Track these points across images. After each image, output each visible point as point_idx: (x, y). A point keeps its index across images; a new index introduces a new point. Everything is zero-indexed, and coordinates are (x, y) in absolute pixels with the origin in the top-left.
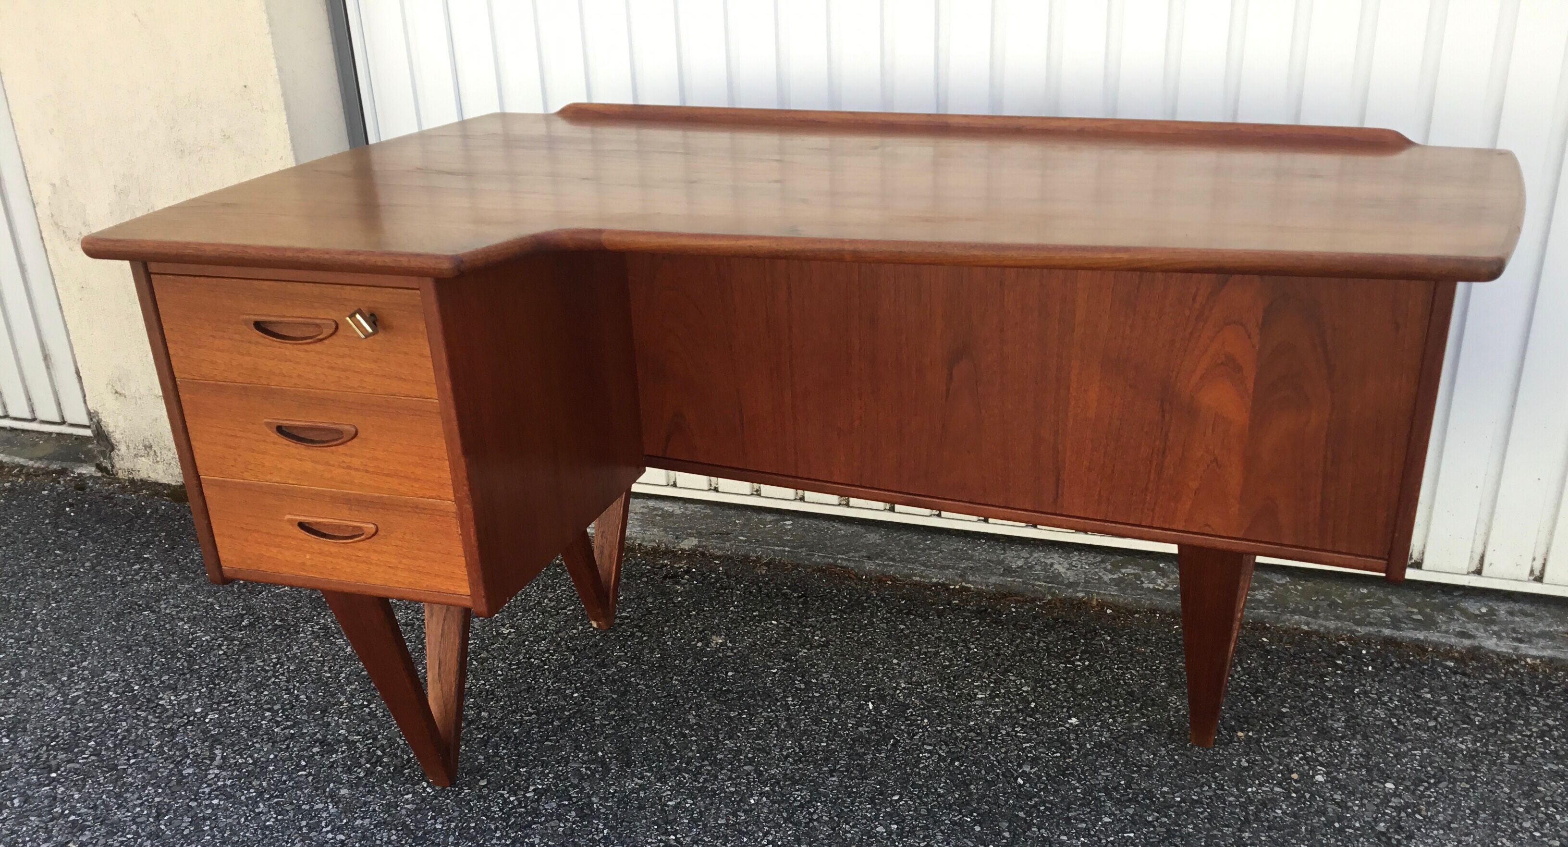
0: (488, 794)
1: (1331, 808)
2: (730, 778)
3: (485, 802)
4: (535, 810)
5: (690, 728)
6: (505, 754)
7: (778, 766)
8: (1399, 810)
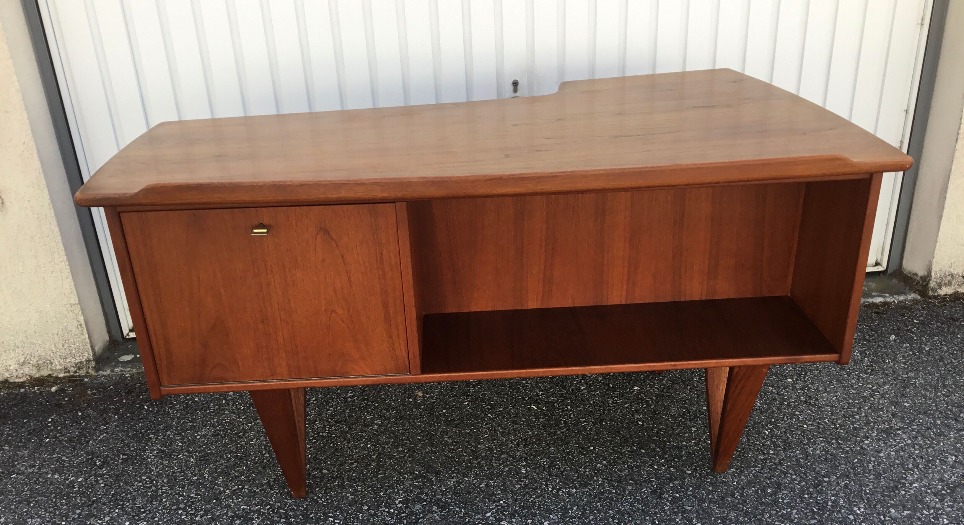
1: (777, 396)
2: (500, 464)
5: (451, 444)
7: (519, 451)
8: (803, 389)
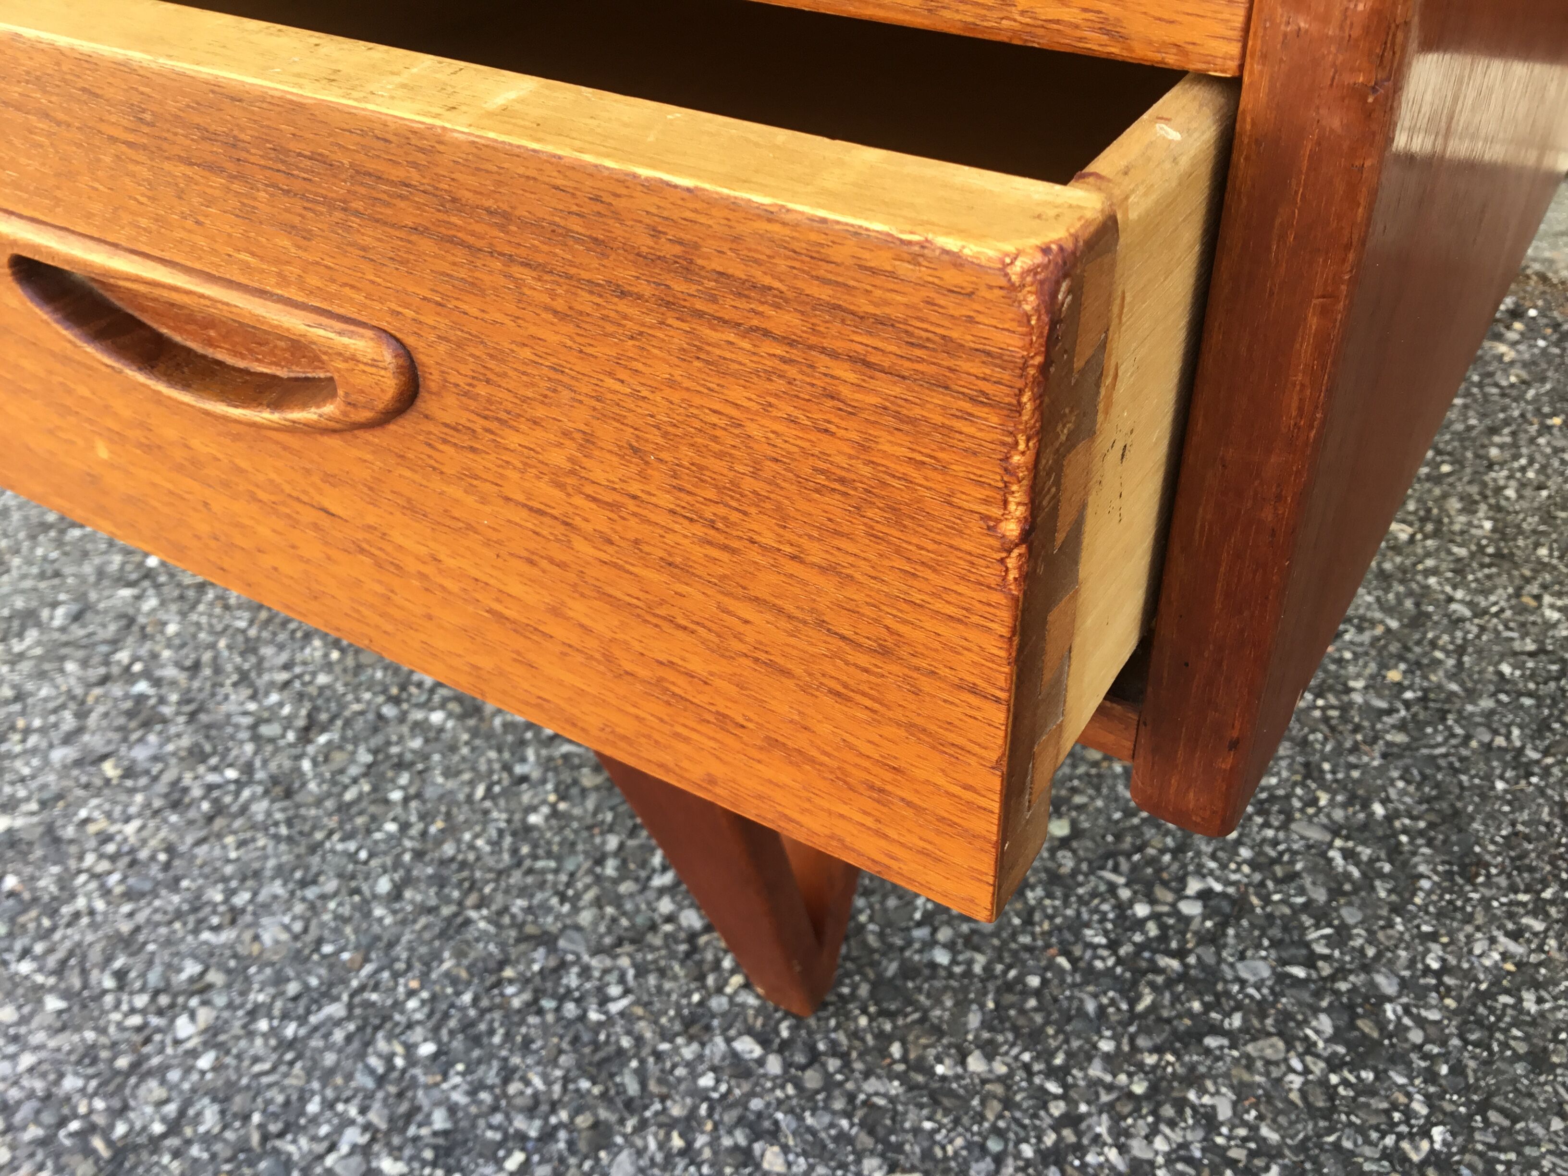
0: (1075, 872)
3: (1066, 904)
4: (1212, 974)
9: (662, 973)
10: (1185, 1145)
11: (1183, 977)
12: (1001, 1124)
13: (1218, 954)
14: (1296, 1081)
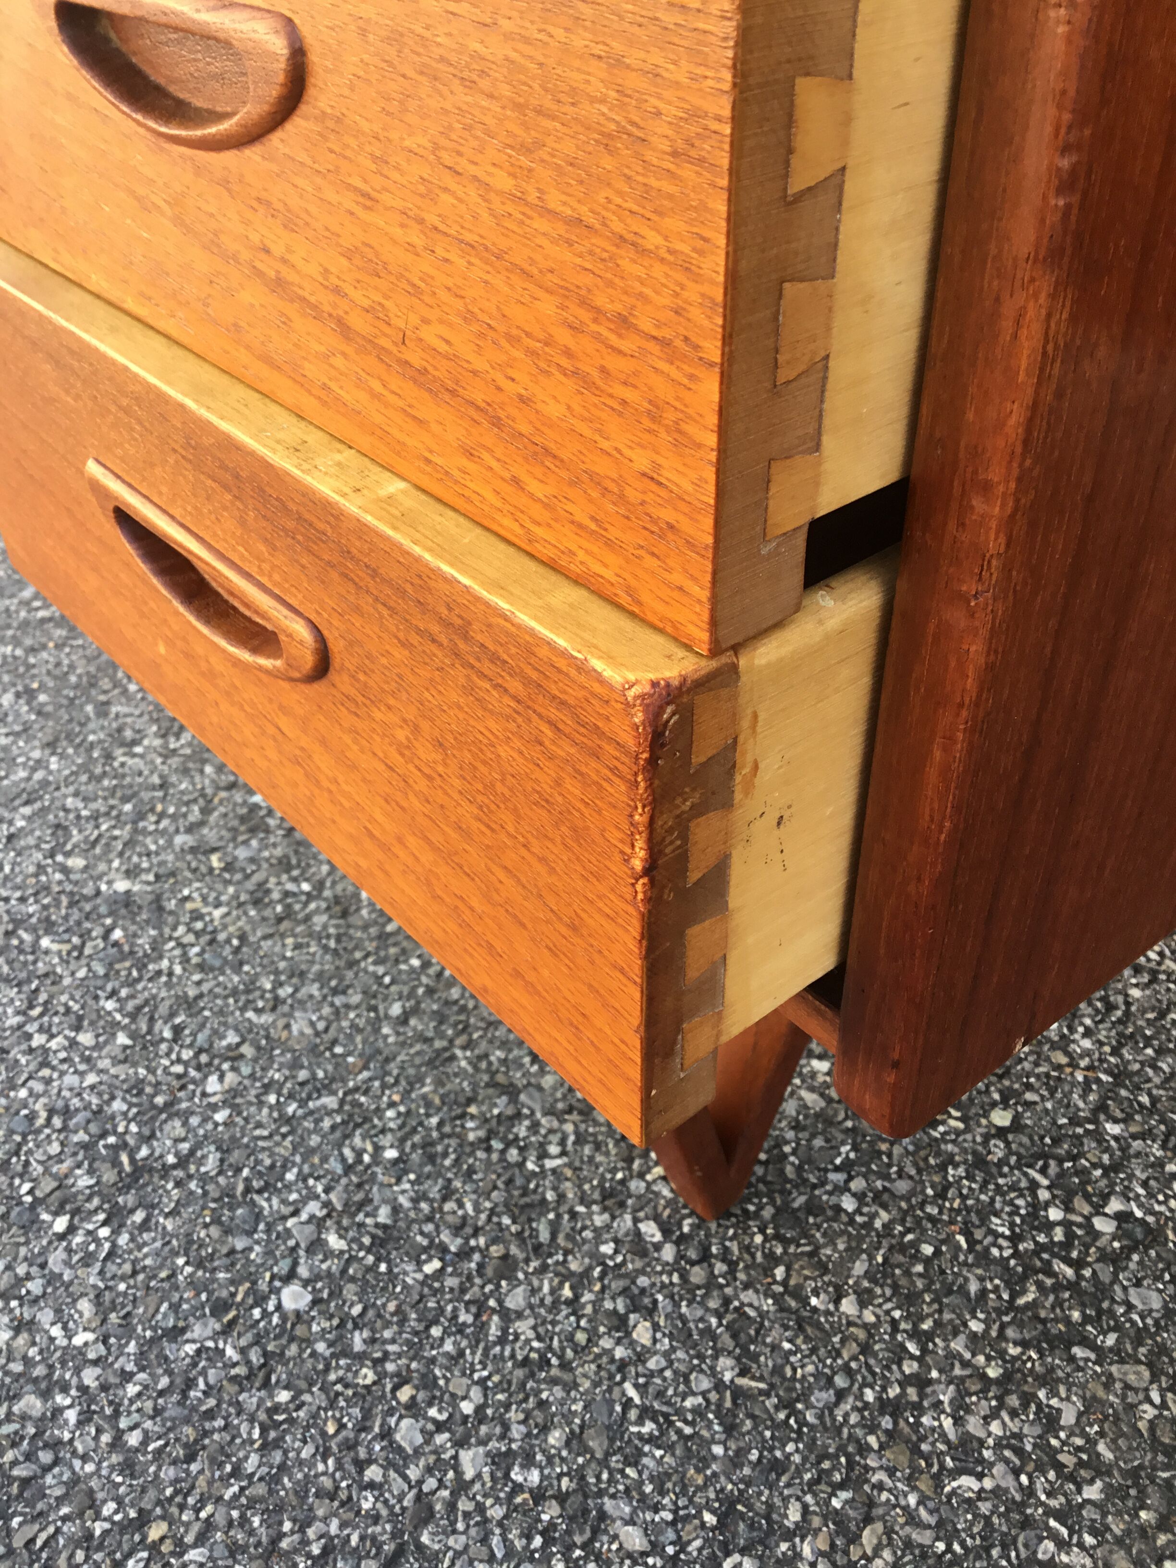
0: (1001, 1163)
3: (983, 1188)
4: (1102, 1291)
6: (1087, 1053)
9: (597, 1146)
10: (1019, 1436)
11: (1073, 1286)
12: (853, 1365)
13: (1115, 1275)
14: (1150, 1412)
